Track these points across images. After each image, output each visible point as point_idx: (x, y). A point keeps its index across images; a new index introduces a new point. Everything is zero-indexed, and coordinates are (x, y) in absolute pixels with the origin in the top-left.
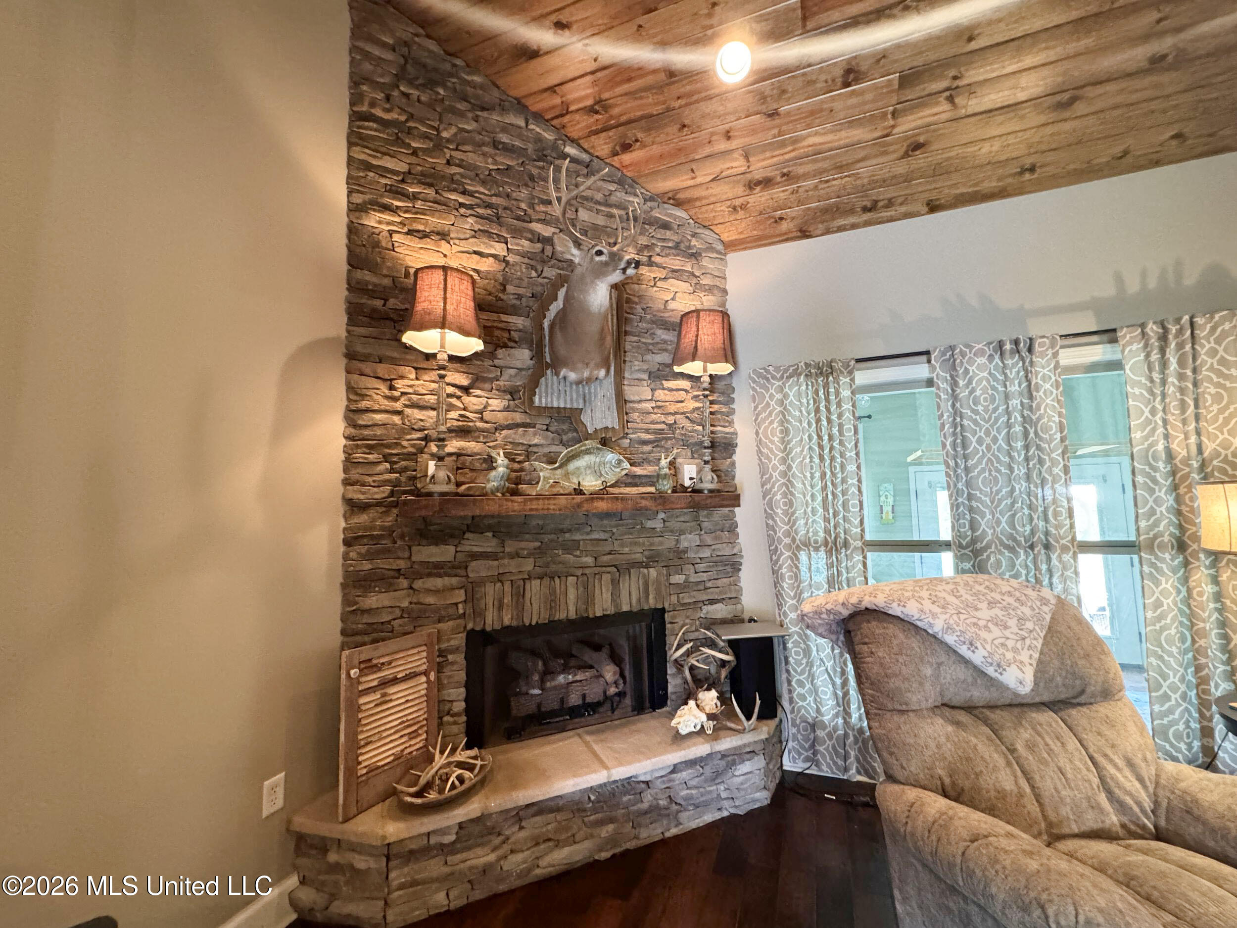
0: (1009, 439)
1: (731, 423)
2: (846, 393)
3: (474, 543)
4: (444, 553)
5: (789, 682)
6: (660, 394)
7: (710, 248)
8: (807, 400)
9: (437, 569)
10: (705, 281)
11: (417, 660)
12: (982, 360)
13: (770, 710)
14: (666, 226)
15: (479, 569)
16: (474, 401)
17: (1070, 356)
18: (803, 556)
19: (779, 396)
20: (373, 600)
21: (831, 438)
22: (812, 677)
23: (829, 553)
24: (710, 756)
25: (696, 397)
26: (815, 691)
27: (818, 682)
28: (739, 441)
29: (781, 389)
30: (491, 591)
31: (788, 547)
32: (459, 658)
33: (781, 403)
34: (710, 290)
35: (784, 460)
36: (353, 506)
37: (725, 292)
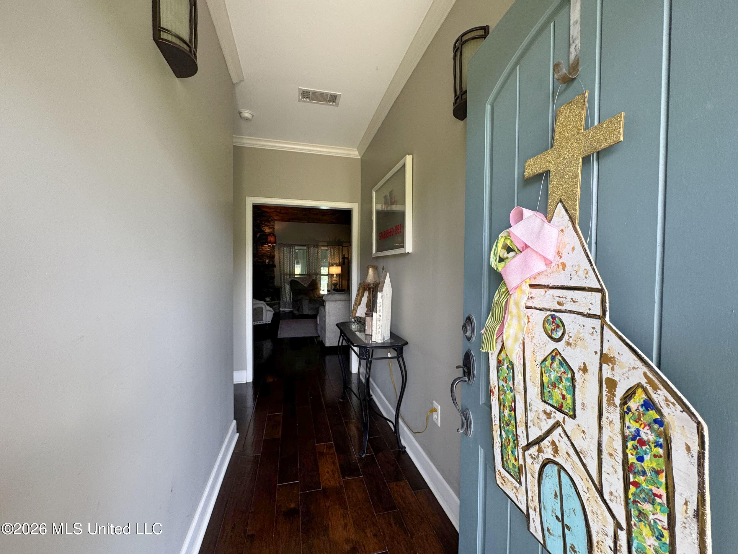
0: (315, 259)
1: (274, 253)
2: (294, 250)
5: (282, 296)
6: (263, 247)
7: (272, 220)
8: (288, 251)
10: (271, 226)
12: (312, 248)
13: (279, 299)
17: (323, 248)
18: (286, 276)
19: (283, 249)
21: (291, 257)
22: (286, 295)
23: (289, 276)
24: (271, 303)
25: (269, 248)
26: (286, 297)
27: (287, 296)
28: (276, 256)
29: (283, 248)
31: (283, 275)
33: (283, 250)
34: (271, 228)
35: (283, 260)
37: (274, 228)
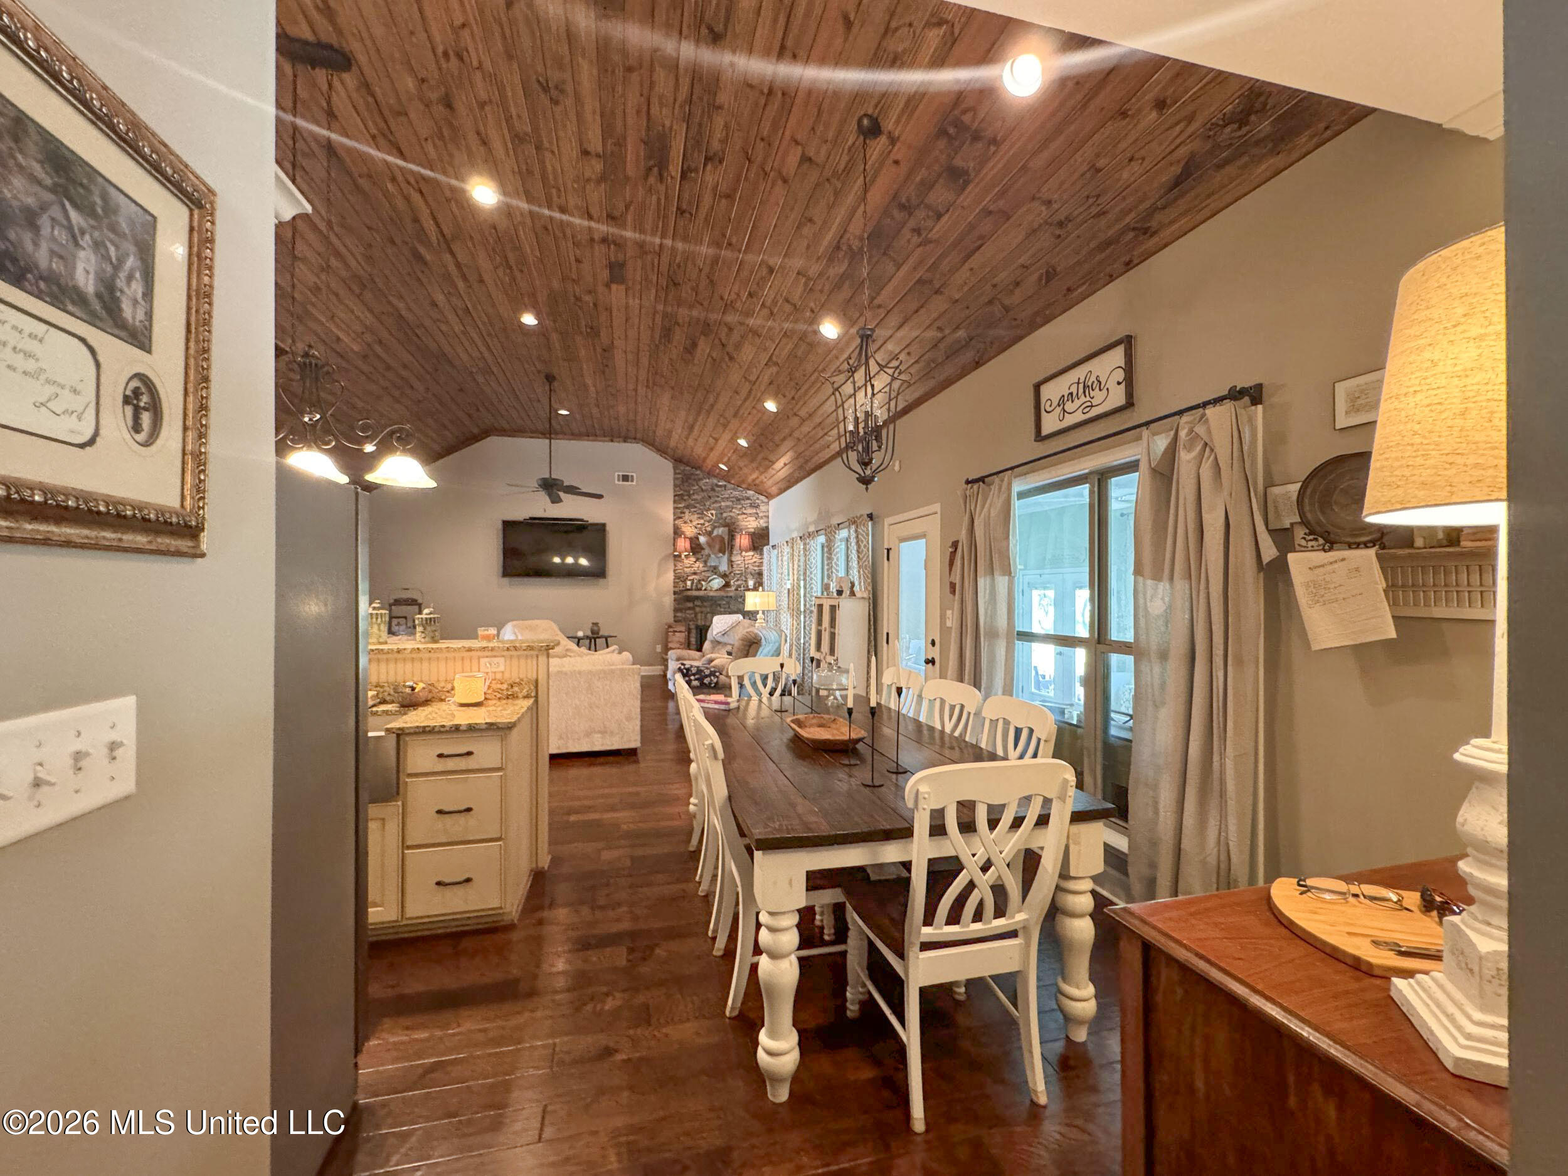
3: (698, 603)
4: (690, 605)
9: (689, 608)
11: (683, 629)
14: (748, 498)
15: (698, 609)
16: (698, 564)
20: (679, 614)
30: (699, 616)
32: (694, 631)
36: (675, 593)
